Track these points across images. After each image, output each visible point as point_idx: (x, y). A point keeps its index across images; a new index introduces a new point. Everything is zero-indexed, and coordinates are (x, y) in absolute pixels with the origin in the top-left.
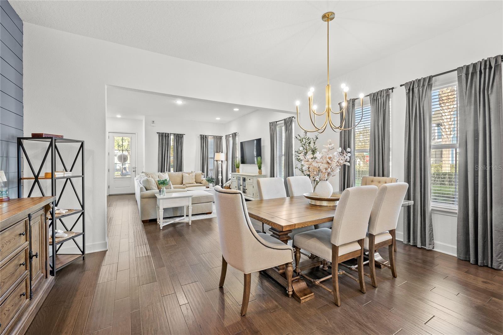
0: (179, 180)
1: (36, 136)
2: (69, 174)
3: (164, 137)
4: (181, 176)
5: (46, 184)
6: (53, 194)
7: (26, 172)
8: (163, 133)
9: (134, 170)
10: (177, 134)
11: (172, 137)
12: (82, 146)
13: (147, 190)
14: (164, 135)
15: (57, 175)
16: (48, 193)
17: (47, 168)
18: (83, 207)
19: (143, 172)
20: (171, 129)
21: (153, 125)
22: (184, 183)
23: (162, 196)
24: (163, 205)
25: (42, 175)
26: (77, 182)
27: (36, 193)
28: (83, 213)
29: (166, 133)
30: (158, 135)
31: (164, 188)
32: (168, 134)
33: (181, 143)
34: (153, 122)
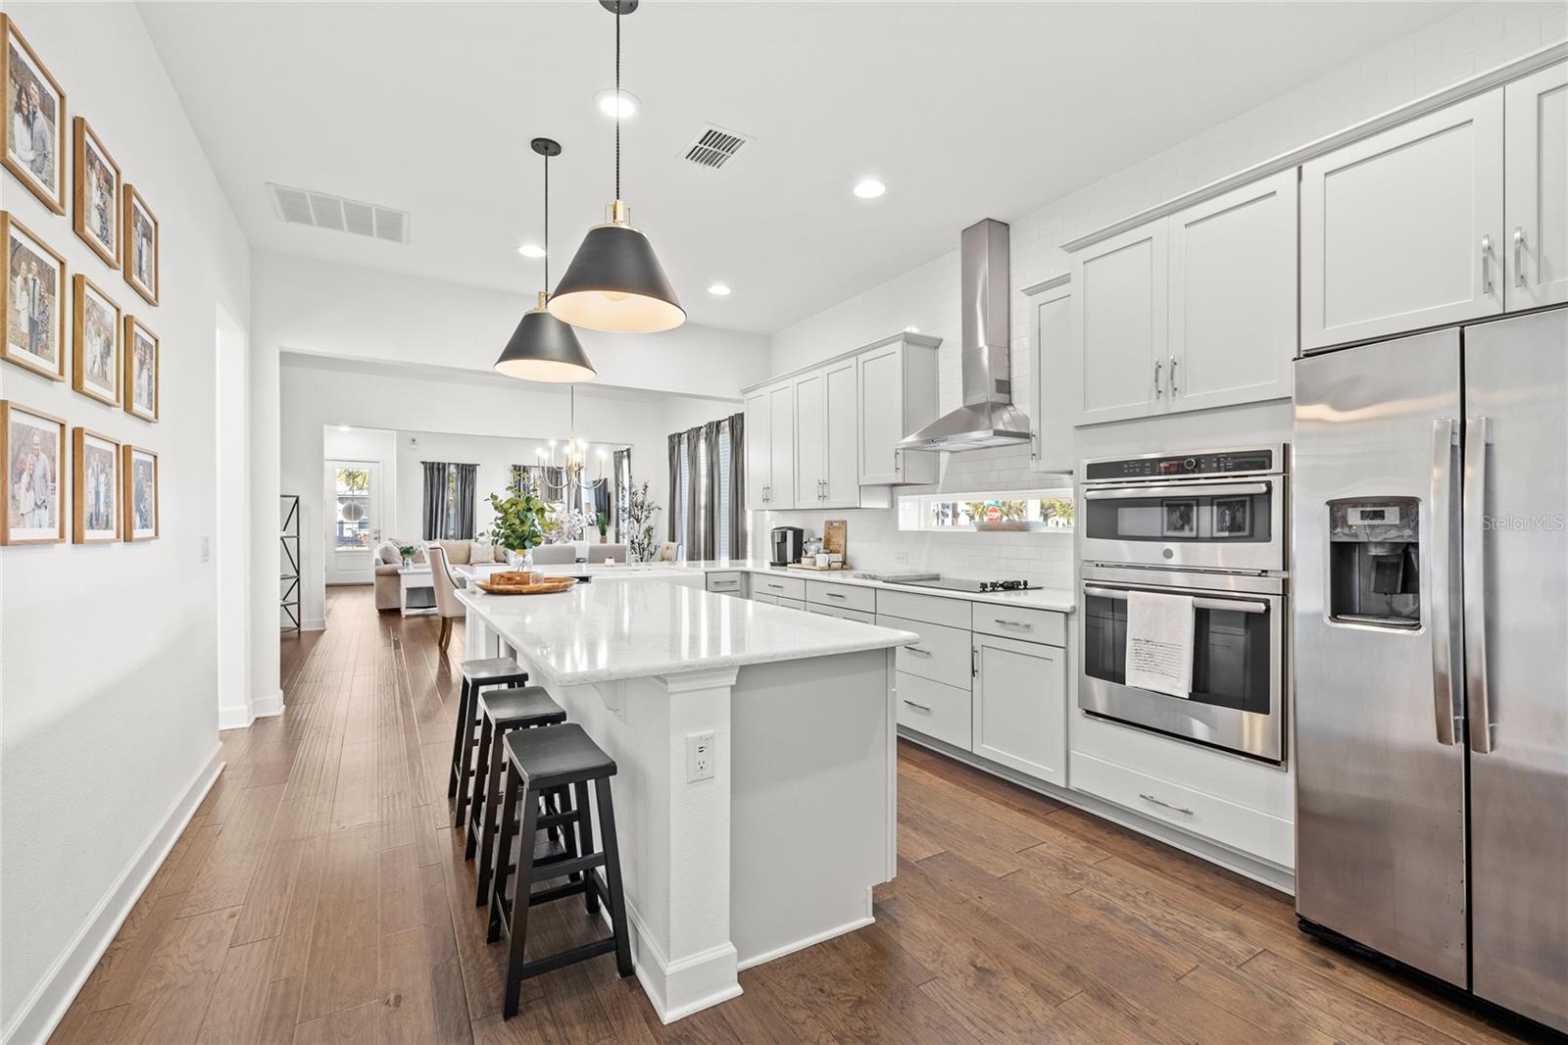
0: (463, 556)
3: (435, 472)
4: (467, 547)
8: (433, 463)
9: (377, 536)
10: (463, 465)
11: (453, 469)
12: (297, 502)
13: (385, 563)
14: (436, 466)
18: (298, 572)
19: (390, 539)
20: (451, 455)
21: (414, 446)
22: (472, 561)
23: (406, 571)
24: (407, 582)
28: (298, 580)
29: (439, 464)
30: (422, 466)
31: (409, 560)
32: (444, 464)
33: (473, 482)
34: (414, 440)
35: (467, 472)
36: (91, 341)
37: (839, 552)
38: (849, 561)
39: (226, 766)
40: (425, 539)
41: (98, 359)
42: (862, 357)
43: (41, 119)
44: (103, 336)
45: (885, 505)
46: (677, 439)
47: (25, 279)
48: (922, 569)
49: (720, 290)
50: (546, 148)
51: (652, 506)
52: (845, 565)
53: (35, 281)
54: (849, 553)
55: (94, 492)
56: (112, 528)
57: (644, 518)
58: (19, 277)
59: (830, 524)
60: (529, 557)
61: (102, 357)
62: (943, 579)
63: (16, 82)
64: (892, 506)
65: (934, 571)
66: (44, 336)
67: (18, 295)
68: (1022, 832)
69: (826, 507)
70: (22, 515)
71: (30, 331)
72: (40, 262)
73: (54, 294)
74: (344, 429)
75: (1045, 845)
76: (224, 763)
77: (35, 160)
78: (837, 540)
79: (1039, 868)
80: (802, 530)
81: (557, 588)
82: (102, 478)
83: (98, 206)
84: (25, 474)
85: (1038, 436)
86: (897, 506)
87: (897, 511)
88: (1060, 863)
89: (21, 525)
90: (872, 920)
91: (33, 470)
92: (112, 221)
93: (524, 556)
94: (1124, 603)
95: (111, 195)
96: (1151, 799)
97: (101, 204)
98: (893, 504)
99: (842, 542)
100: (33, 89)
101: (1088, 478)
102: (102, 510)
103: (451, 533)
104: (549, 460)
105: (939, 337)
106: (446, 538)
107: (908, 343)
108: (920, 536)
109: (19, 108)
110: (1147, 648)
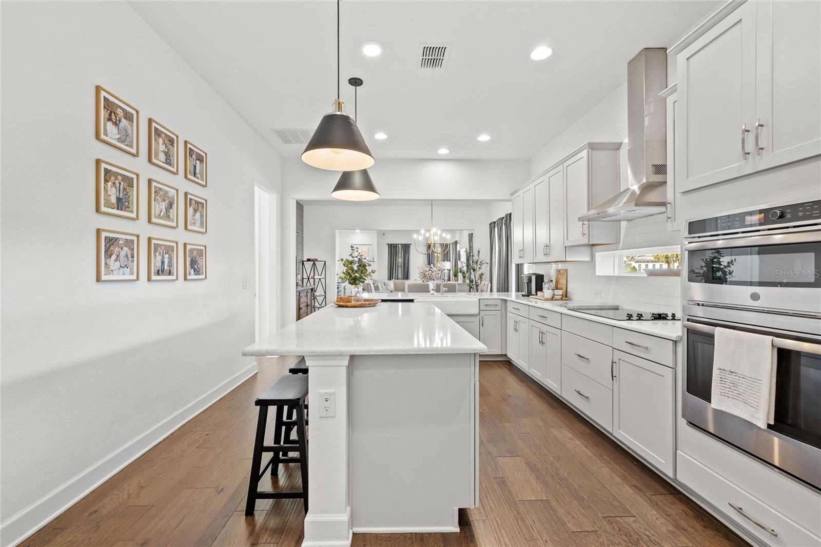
1: (309, 260)
2: (320, 277)
3: (393, 248)
5: (312, 281)
6: (314, 285)
7: (305, 276)
8: (392, 244)
10: (404, 244)
11: (400, 245)
12: (325, 263)
14: (393, 246)
15: (316, 277)
16: (312, 284)
17: (312, 275)
18: (325, 294)
20: (399, 240)
21: (384, 237)
25: (310, 277)
26: (323, 281)
27: (308, 284)
28: (325, 297)
29: (394, 244)
30: (387, 246)
32: (396, 244)
33: (409, 252)
34: (384, 234)
35: (406, 247)
36: (159, 204)
37: (562, 289)
38: (568, 295)
39: (257, 373)
40: (388, 280)
41: (164, 210)
42: (566, 164)
43: (124, 122)
44: (167, 202)
45: (588, 259)
46: (493, 225)
47: (114, 183)
48: (610, 302)
49: (484, 138)
50: (356, 83)
51: (483, 262)
52: (566, 296)
53: (120, 183)
54: (568, 290)
55: (160, 262)
56: (173, 275)
57: (478, 269)
58: (110, 182)
59: (559, 271)
60: (361, 289)
61: (166, 209)
62: (622, 309)
63: (107, 110)
64: (592, 260)
65: (617, 304)
66: (127, 203)
67: (109, 189)
68: (620, 502)
69: (548, 261)
70: (112, 270)
71: (117, 202)
72: (122, 175)
73: (133, 187)
74: (358, 231)
75: (633, 518)
76: (257, 371)
77: (120, 138)
78: (563, 282)
79: (613, 535)
80: (543, 275)
81: (370, 304)
82: (166, 256)
83: (164, 152)
84: (113, 256)
85: (673, 203)
86: (595, 258)
87: (595, 262)
88: (636, 537)
89: (111, 274)
90: (458, 530)
91: (119, 254)
92: (174, 156)
93: (358, 288)
94: (711, 336)
95: (173, 146)
96: (739, 510)
97: (166, 150)
98: (593, 258)
99: (564, 283)
100: (119, 111)
101: (689, 234)
102: (166, 268)
103: (400, 277)
104: (438, 240)
105: (620, 141)
106: (397, 279)
107: (592, 149)
108: (608, 278)
109: (110, 119)
110: (732, 378)
